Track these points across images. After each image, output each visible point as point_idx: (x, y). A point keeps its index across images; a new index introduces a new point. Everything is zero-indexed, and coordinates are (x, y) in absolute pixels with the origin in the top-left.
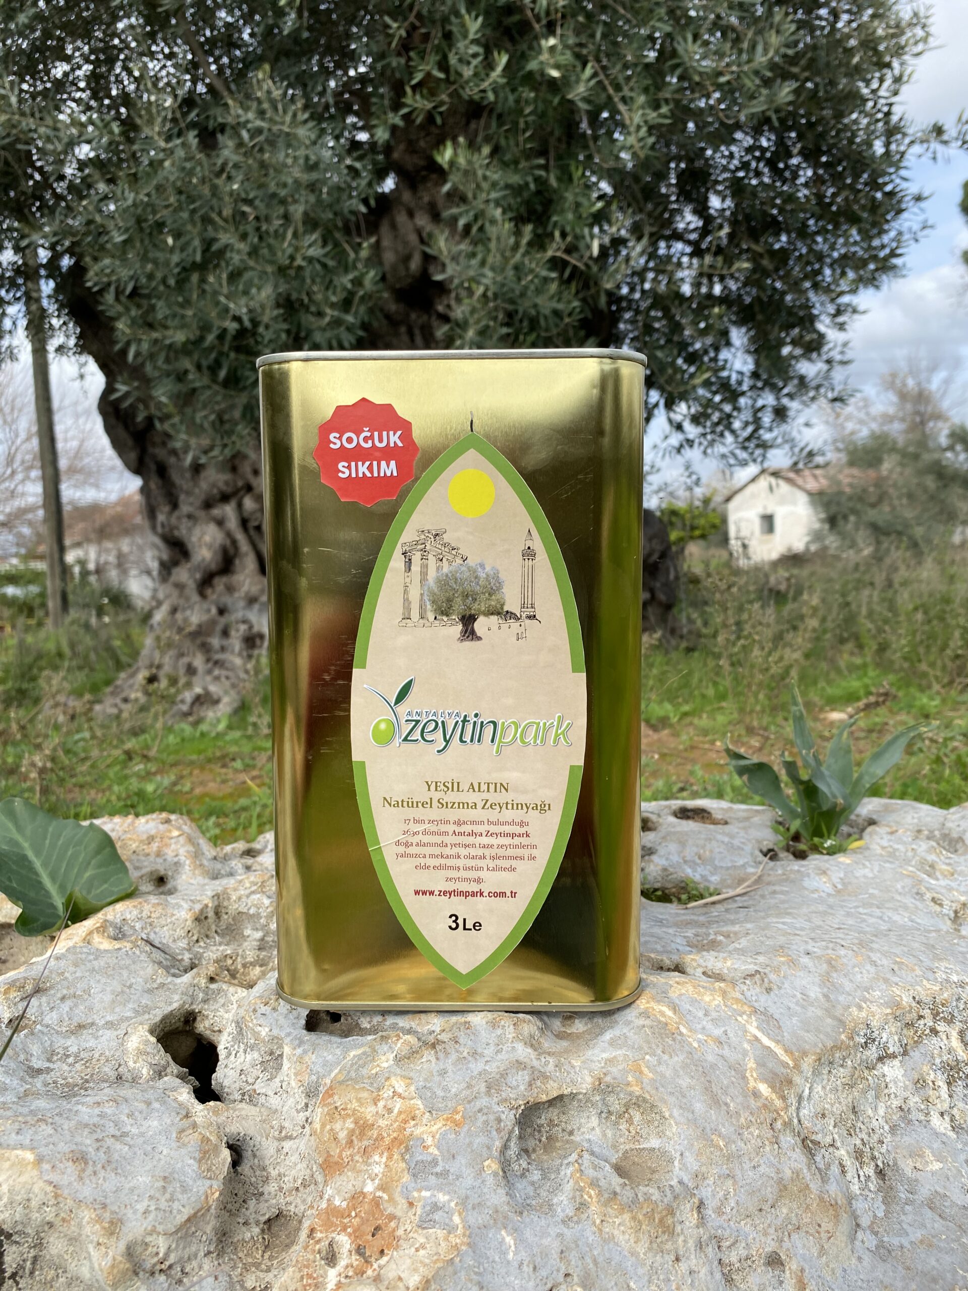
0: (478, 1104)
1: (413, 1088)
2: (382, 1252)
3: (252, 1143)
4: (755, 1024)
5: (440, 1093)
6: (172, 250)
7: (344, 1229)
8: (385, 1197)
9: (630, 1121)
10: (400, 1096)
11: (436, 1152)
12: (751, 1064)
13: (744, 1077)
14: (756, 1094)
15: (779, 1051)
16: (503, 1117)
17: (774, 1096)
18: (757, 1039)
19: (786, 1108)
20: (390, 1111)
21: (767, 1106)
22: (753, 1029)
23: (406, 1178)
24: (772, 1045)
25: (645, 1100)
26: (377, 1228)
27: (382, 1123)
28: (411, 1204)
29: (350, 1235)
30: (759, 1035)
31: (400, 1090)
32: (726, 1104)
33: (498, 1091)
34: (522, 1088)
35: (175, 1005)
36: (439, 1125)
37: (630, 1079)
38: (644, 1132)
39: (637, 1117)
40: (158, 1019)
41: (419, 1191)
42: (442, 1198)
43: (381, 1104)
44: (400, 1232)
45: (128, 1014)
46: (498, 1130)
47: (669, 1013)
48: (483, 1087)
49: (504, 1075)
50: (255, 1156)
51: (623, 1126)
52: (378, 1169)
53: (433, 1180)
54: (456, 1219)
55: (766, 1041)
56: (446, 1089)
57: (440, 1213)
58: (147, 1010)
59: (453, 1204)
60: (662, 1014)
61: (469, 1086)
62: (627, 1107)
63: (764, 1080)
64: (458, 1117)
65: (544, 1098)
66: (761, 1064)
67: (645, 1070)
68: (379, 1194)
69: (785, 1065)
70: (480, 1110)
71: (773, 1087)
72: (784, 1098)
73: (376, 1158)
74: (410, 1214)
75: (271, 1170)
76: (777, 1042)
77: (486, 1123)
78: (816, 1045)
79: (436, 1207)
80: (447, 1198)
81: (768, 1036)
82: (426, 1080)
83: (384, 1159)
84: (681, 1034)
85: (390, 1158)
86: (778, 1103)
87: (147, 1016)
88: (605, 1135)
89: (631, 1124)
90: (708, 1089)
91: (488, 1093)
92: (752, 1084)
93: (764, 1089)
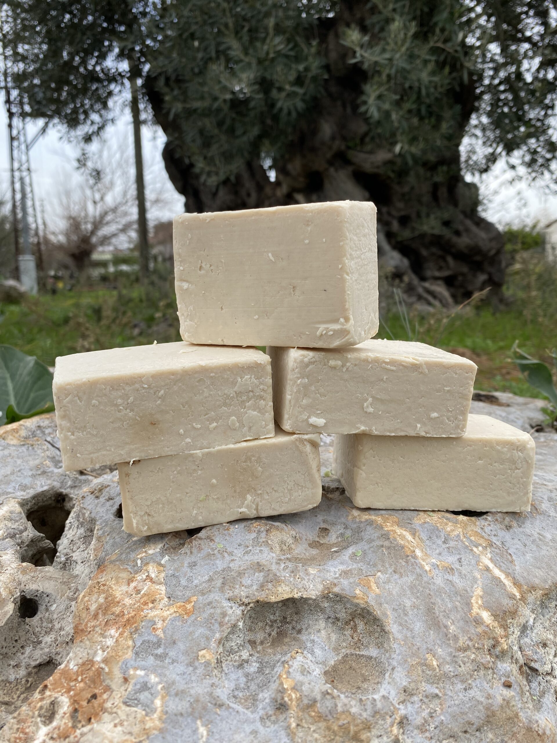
0: (212, 597)
1: (163, 575)
2: (90, 720)
3: (47, 599)
4: (489, 555)
5: (183, 582)
6: (198, 49)
7: (68, 691)
8: (107, 670)
9: (355, 628)
10: (151, 580)
11: (162, 635)
12: (479, 592)
13: (469, 605)
14: (478, 621)
15: (508, 583)
16: (230, 612)
17: (496, 624)
18: (487, 569)
19: (507, 636)
20: (138, 592)
21: (488, 634)
22: (486, 561)
23: (130, 654)
24: (502, 577)
25: (369, 613)
26: (94, 696)
27: (128, 601)
28: (126, 680)
29: (71, 697)
30: (491, 566)
31: (153, 575)
32: (446, 627)
33: (232, 588)
34: (255, 587)
35: (45, 488)
36: (172, 611)
37: (358, 592)
38: (365, 641)
39: (361, 626)
40: (29, 496)
41: (136, 669)
42: (153, 679)
43: (133, 585)
44: (108, 705)
45: (10, 490)
46: (221, 624)
47: (409, 537)
48: (218, 583)
49: (241, 574)
50: (47, 610)
51: (348, 632)
52: (110, 642)
53: (151, 660)
54: (158, 702)
55: (497, 572)
56: (190, 580)
57: (146, 693)
58: (24, 488)
59: (160, 687)
60: (403, 537)
61: (211, 580)
62: (353, 616)
63: (487, 608)
64: (189, 606)
65: (273, 599)
66: (487, 592)
67: (374, 586)
68: (103, 665)
69: (512, 597)
70: (210, 603)
71: (495, 616)
72: (505, 627)
73: (113, 632)
74: (123, 688)
75: (56, 623)
76: (507, 575)
77: (212, 615)
78: (545, 581)
79: (145, 687)
80: (157, 680)
81: (500, 568)
82: (176, 569)
83: (117, 635)
84: (415, 557)
85: (121, 634)
86: (500, 631)
87: (22, 493)
88: (329, 638)
89: (355, 631)
90: (430, 611)
91: (222, 589)
92: (475, 610)
93: (486, 616)
